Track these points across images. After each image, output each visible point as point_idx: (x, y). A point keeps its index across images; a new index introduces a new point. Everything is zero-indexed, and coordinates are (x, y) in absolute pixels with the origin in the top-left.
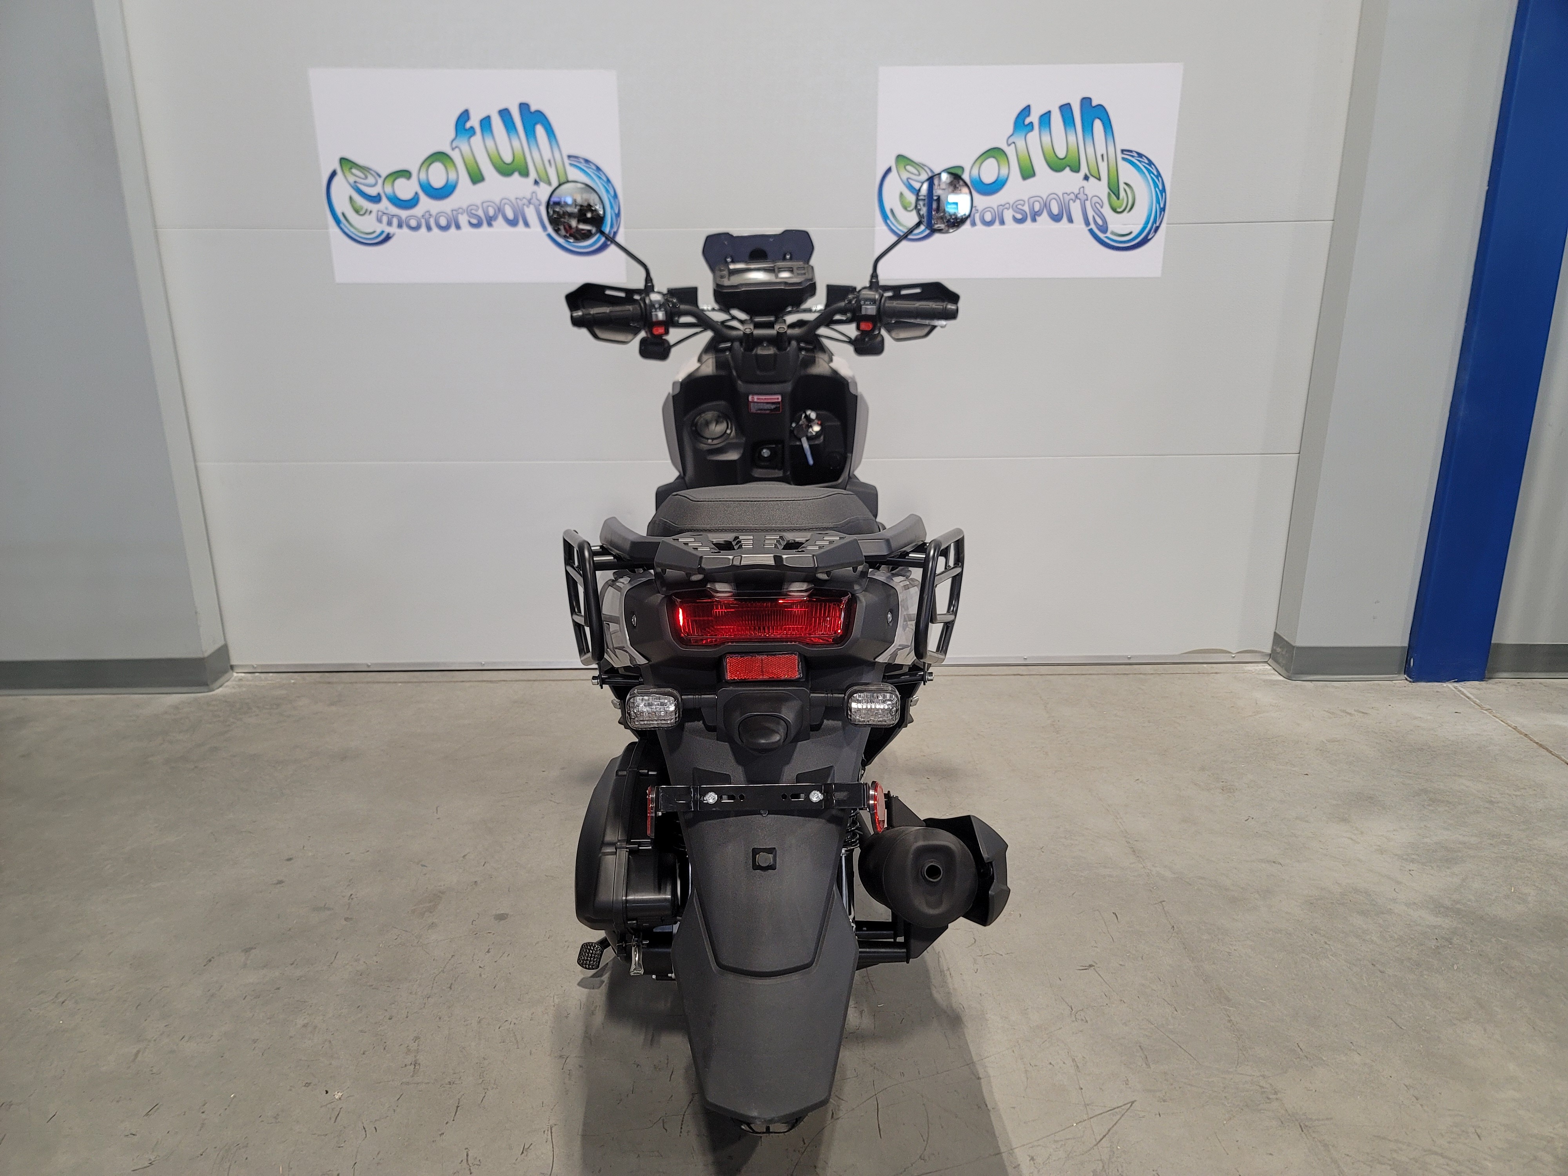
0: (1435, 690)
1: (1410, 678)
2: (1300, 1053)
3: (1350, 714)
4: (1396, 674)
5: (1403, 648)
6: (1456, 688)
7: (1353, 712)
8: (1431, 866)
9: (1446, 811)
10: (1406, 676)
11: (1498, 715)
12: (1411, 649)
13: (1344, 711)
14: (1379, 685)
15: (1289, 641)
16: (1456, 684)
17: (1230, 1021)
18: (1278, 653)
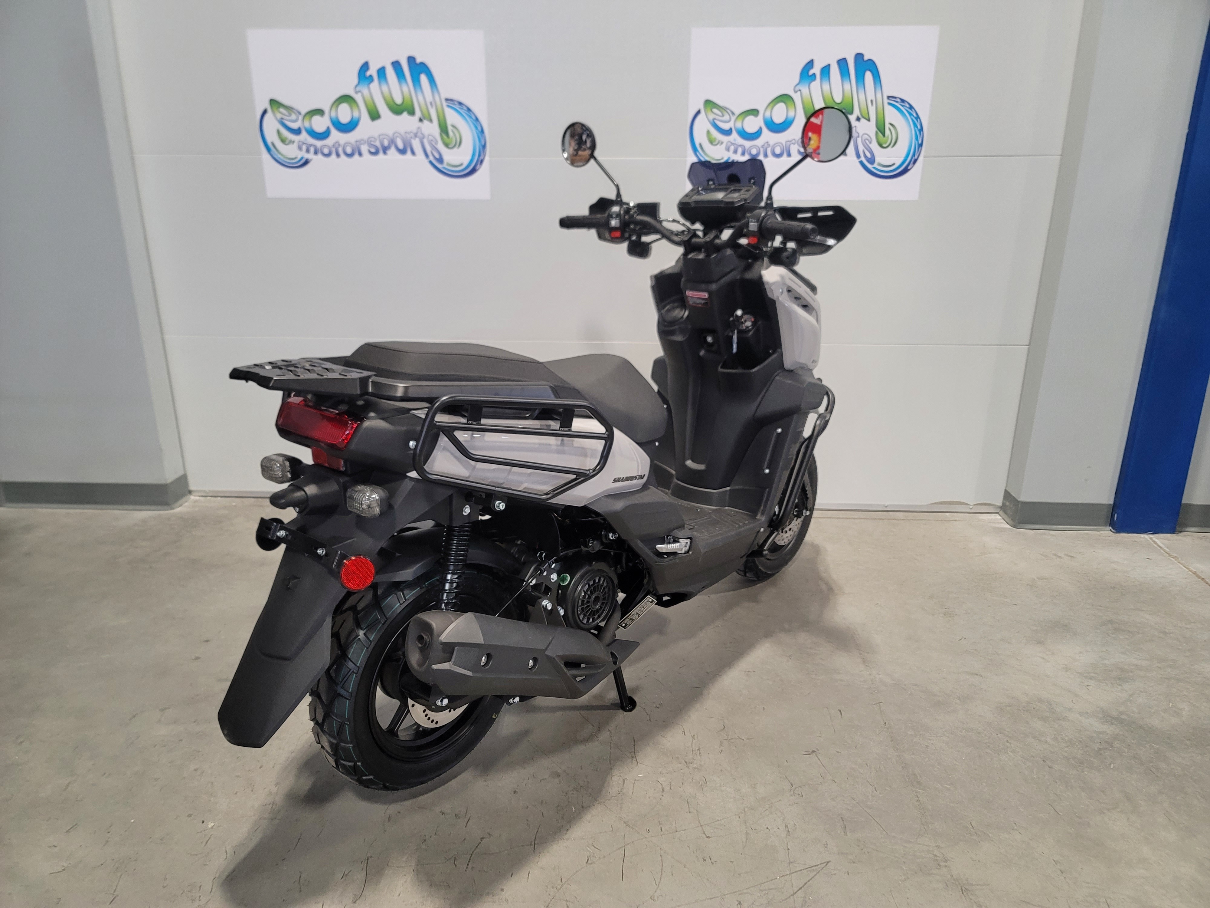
0: (1133, 540)
1: (1114, 529)
2: (972, 830)
3: (1060, 557)
4: (1103, 526)
5: (1109, 505)
6: (1151, 538)
7: (1062, 555)
8: (1106, 683)
9: (1126, 638)
10: (1110, 528)
11: (1183, 562)
12: (1115, 507)
13: (1055, 555)
14: (1088, 534)
15: (1015, 497)
16: (1151, 536)
17: (917, 801)
18: (1008, 506)
